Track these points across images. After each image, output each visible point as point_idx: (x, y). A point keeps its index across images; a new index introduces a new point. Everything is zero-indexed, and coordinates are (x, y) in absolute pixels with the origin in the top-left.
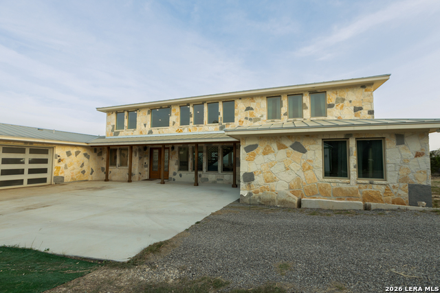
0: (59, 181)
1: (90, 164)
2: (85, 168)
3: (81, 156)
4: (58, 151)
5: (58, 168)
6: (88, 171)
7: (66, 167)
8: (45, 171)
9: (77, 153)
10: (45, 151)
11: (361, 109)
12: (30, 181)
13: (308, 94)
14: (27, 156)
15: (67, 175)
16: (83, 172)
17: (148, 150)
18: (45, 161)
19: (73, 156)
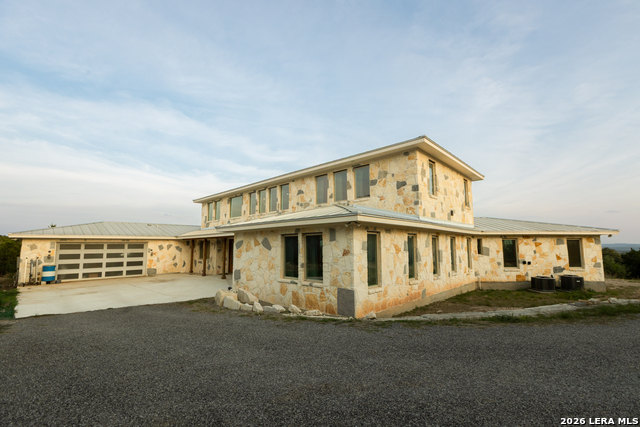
0: (152, 273)
1: (183, 256)
2: (177, 261)
3: (173, 249)
4: (151, 245)
5: (151, 261)
6: (180, 264)
7: (158, 260)
8: (140, 263)
9: (169, 247)
10: (141, 246)
11: (404, 184)
12: (128, 273)
13: (351, 169)
14: (126, 251)
15: (159, 267)
16: (175, 265)
17: (228, 243)
18: (141, 255)
19: (165, 249)
